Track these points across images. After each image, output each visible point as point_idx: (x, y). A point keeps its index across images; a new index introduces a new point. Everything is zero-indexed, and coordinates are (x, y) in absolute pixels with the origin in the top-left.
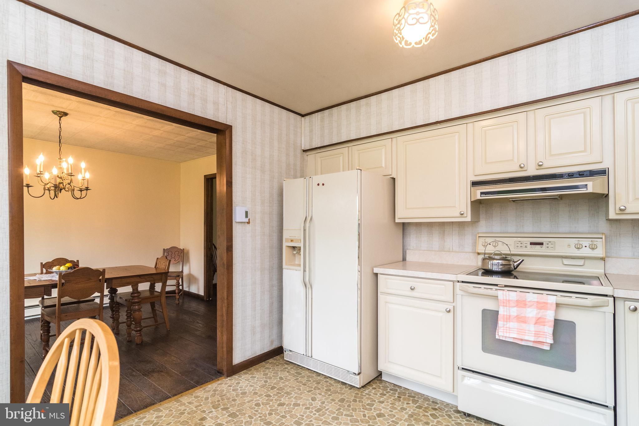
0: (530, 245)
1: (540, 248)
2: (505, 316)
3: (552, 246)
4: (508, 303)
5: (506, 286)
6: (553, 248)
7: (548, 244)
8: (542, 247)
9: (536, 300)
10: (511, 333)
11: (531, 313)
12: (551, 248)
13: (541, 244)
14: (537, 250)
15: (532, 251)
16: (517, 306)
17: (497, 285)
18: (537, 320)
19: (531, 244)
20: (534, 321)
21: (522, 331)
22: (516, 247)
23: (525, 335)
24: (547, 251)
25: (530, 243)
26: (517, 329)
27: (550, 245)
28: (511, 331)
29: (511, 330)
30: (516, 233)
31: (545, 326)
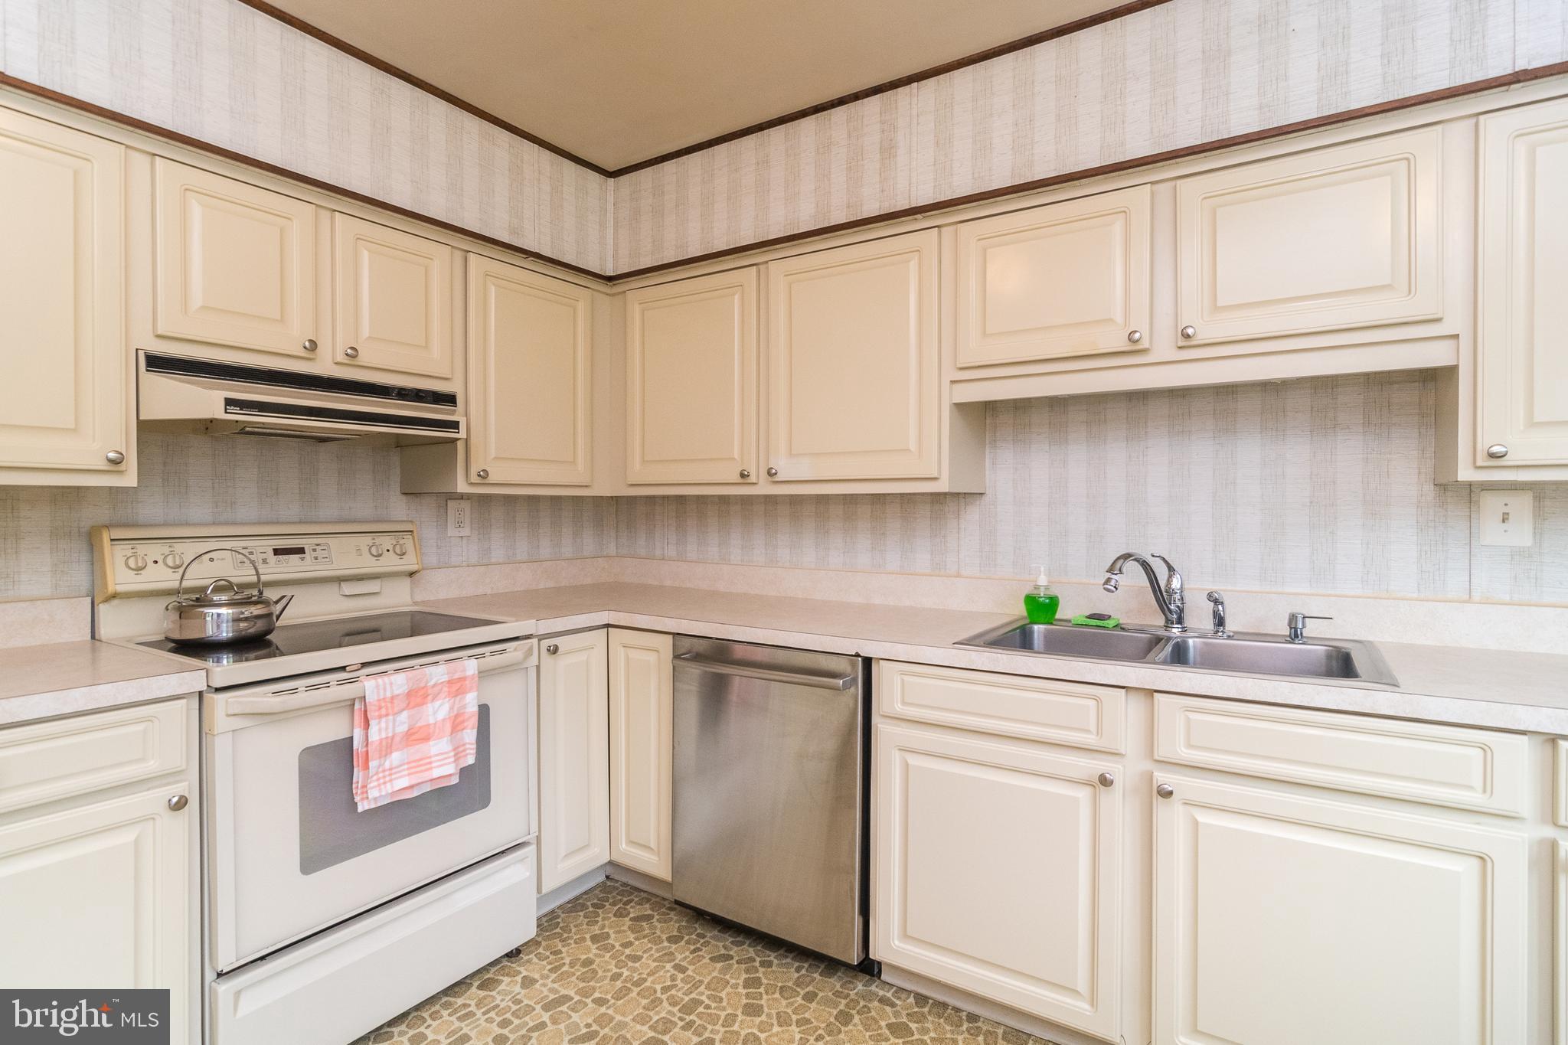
0: (275, 555)
1: (300, 563)
2: (384, 743)
3: (325, 554)
4: (389, 705)
5: (364, 665)
6: (328, 560)
7: (314, 550)
8: (303, 559)
9: (445, 678)
10: (395, 779)
11: (438, 711)
12: (324, 560)
13: (300, 551)
14: (292, 567)
15: (282, 570)
16: (407, 707)
17: (343, 669)
18: (453, 723)
19: (277, 552)
20: (448, 727)
21: (421, 763)
22: (240, 565)
23: (431, 769)
24: (317, 568)
25: (274, 549)
26: (408, 763)
27: (319, 553)
28: (393, 777)
29: (396, 773)
30: (214, 524)
31: (465, 731)
